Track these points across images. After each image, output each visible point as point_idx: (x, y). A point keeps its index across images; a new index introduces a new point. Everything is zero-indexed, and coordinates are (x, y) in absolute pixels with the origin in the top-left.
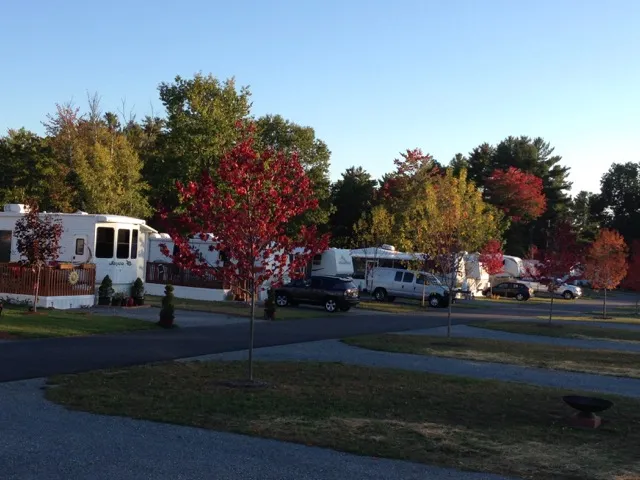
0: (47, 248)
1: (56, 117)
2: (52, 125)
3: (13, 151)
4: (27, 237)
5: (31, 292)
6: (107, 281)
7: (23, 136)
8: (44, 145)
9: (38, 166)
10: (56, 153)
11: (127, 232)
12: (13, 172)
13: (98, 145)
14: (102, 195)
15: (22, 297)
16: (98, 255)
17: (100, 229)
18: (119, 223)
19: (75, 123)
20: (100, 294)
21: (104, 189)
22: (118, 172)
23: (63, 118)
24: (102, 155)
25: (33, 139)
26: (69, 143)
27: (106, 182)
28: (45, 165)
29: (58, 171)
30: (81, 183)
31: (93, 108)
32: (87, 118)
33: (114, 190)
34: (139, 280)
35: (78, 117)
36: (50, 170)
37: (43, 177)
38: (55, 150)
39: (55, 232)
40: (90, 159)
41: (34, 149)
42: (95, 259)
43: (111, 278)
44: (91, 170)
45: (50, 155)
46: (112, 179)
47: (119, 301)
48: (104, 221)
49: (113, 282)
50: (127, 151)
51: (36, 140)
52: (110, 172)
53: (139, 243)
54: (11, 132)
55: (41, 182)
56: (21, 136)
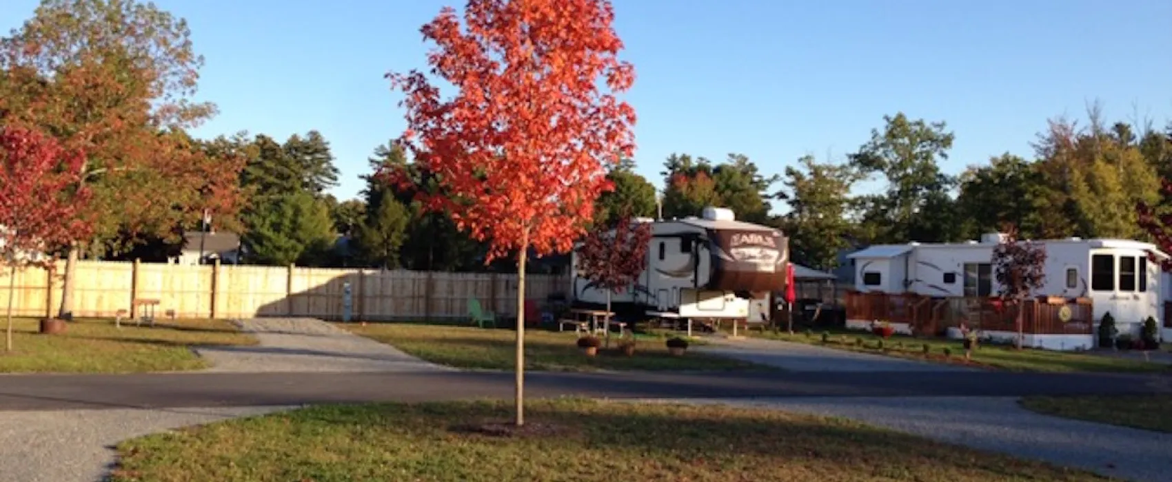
0: (1030, 276)
1: (1048, 135)
2: (1043, 146)
3: (997, 181)
4: (1006, 265)
5: (1015, 329)
6: (1108, 319)
7: (1008, 162)
8: (1032, 170)
9: (1027, 197)
10: (1049, 179)
11: (1132, 259)
12: (999, 207)
13: (1099, 163)
14: (1108, 224)
15: (1005, 335)
16: (1095, 287)
17: (1096, 257)
18: (1120, 248)
19: (1073, 140)
20: (1100, 334)
21: (1111, 217)
22: (1129, 194)
23: (1056, 135)
24: (1105, 175)
25: (1019, 165)
26: (1063, 166)
27: (1112, 208)
28: (1035, 195)
29: (1053, 201)
30: (1080, 212)
31: (1094, 118)
32: (1089, 133)
33: (1125, 218)
34: (1150, 319)
35: (1076, 131)
36: (1041, 202)
37: (1034, 210)
38: (1047, 176)
39: (1036, 258)
40: (1090, 179)
41: (1022, 176)
42: (1092, 293)
43: (1113, 314)
44: (1092, 195)
45: (1042, 182)
46: (1119, 204)
47: (1125, 344)
48: (1100, 247)
49: (1117, 320)
50: (1140, 167)
51: (1023, 166)
52: (1117, 195)
53: (1149, 275)
54: (994, 160)
55: (1032, 216)
56: (1005, 162)
